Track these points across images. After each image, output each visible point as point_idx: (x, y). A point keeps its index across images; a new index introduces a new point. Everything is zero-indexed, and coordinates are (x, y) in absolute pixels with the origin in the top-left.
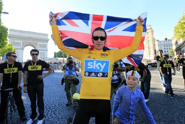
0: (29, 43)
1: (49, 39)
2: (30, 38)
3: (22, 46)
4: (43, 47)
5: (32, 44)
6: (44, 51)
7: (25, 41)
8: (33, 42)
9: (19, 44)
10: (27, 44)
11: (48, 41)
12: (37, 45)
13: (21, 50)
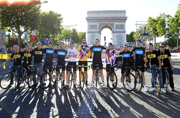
0: (105, 25)
1: (127, 17)
2: (106, 19)
3: (98, 29)
4: (121, 28)
5: (108, 25)
6: (121, 34)
7: (102, 23)
8: (109, 23)
9: (96, 27)
10: (103, 25)
11: (126, 19)
12: (113, 27)
13: (98, 34)
